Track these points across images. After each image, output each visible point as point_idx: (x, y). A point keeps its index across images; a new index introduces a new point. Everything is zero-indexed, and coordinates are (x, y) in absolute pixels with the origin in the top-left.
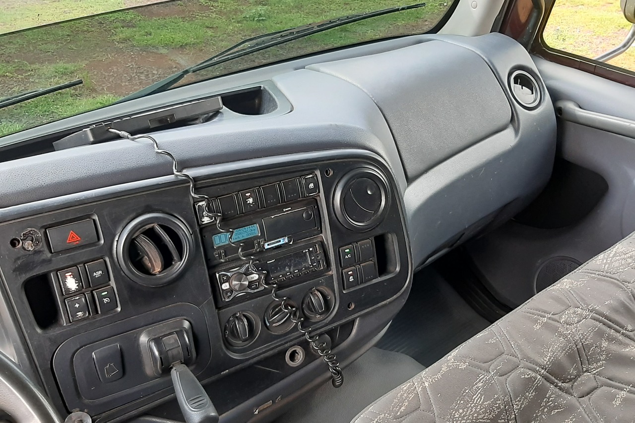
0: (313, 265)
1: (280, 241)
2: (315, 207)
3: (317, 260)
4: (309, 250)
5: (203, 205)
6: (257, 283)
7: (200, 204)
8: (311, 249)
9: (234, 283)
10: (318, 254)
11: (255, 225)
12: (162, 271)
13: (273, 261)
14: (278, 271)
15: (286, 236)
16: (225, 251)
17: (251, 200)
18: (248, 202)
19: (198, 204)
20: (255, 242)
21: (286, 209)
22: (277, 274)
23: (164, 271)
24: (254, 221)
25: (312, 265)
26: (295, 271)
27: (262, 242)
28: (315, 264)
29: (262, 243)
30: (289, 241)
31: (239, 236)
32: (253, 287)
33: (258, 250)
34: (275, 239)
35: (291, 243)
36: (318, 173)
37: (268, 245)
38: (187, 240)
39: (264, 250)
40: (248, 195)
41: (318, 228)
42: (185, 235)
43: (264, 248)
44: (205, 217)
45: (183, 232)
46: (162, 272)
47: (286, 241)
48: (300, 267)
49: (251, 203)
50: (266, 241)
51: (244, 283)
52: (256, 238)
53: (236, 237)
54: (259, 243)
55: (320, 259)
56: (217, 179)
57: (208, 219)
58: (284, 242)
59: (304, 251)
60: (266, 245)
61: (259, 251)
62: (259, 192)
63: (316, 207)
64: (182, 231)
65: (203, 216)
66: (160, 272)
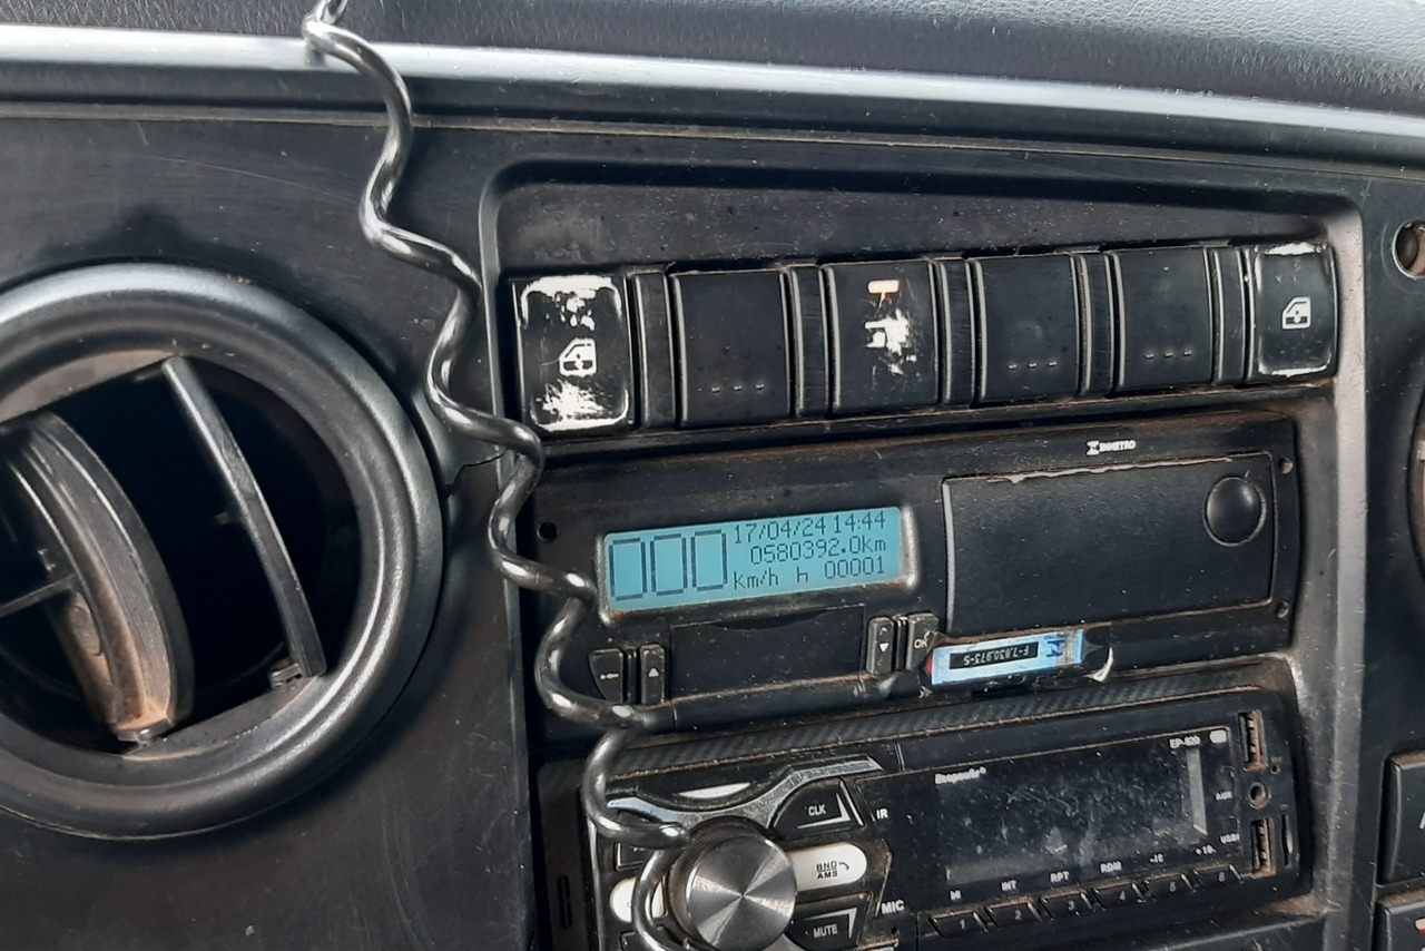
0: (1216, 843)
1: (1033, 650)
2: (1281, 464)
3: (1246, 808)
4: (1205, 736)
5: (565, 297)
6: (852, 913)
7: (548, 286)
8: (1219, 737)
9: (701, 884)
10: (1257, 776)
11: (889, 512)
12: (180, 725)
13: (973, 774)
14: (996, 851)
15: (1074, 623)
16: (669, 654)
17: (893, 333)
18: (878, 341)
19: (536, 286)
20: (877, 625)
21: (1105, 447)
22: (982, 871)
23: (190, 731)
24: (892, 482)
25: (1213, 839)
26: (1104, 868)
27: (919, 636)
28: (1235, 838)
29: (923, 643)
30: (1094, 661)
31: (776, 567)
32: (818, 933)
33: (886, 685)
34: (1007, 630)
35: (1100, 676)
36: (1348, 240)
37: (957, 662)
38: (396, 516)
39: (925, 692)
40: (883, 287)
41: (1279, 607)
42: (386, 479)
43: (926, 679)
44: (568, 388)
45: (375, 454)
46: (177, 737)
47: (1074, 650)
48: (1138, 845)
49: (895, 347)
50: (946, 633)
51: (765, 903)
52: (889, 599)
53: (758, 572)
54: (899, 639)
55: (1269, 809)
56: (692, 132)
57: (589, 405)
58: (1053, 663)
59: (1175, 743)
60: (942, 658)
61: (893, 696)
62: (958, 285)
63: (1289, 467)
64: (368, 439)
65: (556, 380)
66: (163, 732)
